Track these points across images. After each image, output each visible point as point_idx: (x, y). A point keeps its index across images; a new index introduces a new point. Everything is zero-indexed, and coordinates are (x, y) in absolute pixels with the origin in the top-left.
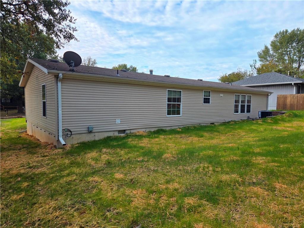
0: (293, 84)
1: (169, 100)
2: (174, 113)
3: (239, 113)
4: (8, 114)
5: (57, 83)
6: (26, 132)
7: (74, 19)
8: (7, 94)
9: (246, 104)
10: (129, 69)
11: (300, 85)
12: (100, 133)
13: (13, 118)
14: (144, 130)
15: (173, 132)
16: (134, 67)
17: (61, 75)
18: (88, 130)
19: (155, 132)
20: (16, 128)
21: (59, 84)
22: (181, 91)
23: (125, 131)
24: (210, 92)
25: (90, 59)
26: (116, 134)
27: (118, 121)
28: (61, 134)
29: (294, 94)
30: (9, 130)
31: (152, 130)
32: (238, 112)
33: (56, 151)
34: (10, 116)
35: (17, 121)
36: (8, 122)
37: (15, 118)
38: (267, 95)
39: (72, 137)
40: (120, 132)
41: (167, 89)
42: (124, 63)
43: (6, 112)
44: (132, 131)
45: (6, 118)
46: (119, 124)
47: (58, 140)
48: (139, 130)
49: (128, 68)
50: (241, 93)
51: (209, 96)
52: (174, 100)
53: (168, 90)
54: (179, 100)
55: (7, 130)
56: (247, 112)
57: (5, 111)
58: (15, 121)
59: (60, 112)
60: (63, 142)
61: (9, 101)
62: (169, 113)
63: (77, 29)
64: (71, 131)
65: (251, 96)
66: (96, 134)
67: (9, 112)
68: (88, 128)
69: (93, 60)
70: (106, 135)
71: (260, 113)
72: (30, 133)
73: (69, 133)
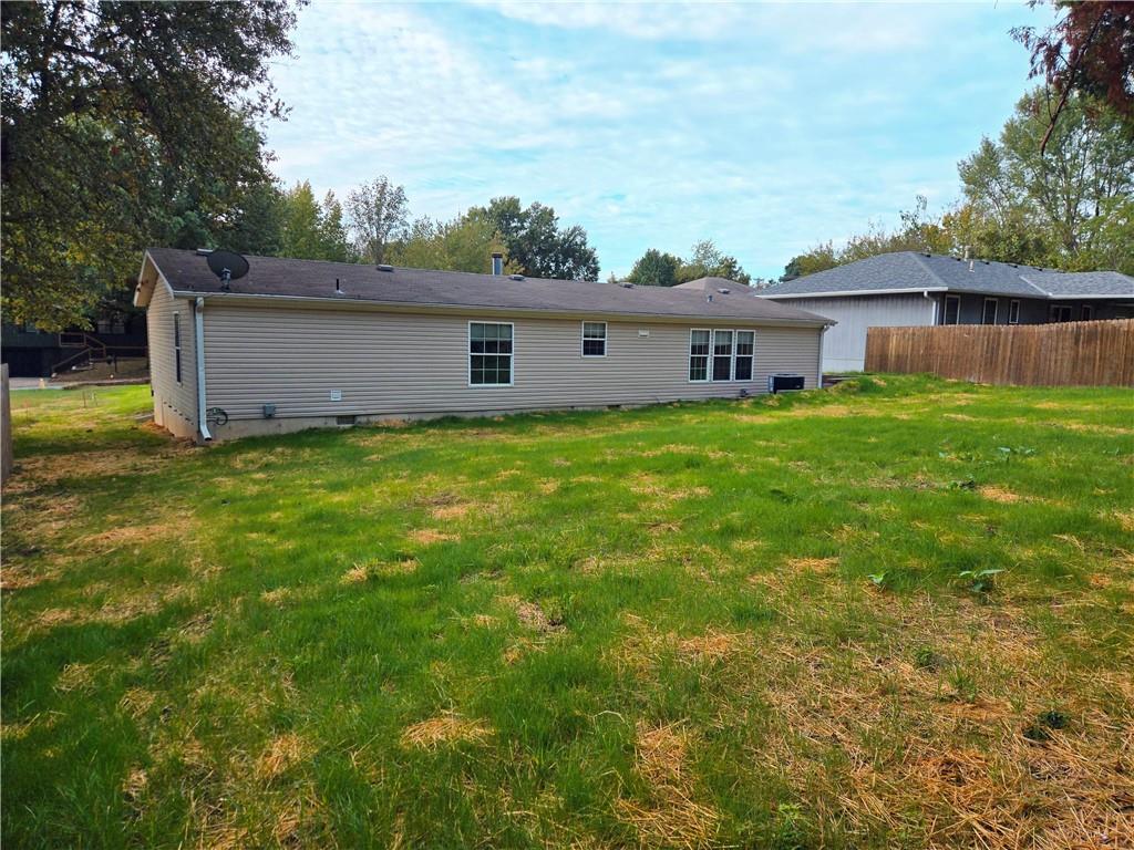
0: (925, 294)
1: (475, 346)
2: (490, 379)
3: (707, 381)
4: (119, 370)
5: (195, 315)
6: (153, 418)
7: (284, 108)
8: (113, 308)
9: (734, 356)
10: (527, 214)
11: (959, 297)
12: (292, 420)
13: (132, 384)
14: (406, 417)
15: (482, 422)
16: (546, 208)
17: (200, 301)
18: (264, 413)
19: (431, 424)
20: (131, 411)
21: (199, 317)
22: (511, 326)
23: (354, 416)
24: (604, 325)
25: (384, 186)
26: (333, 423)
27: (336, 395)
28: (203, 418)
29: (933, 324)
30: (113, 416)
31: (428, 418)
32: (704, 378)
33: (192, 450)
34: (122, 378)
35: (139, 391)
36: (114, 395)
37: (138, 383)
38: (819, 328)
39: (228, 425)
40: (341, 419)
41: (470, 322)
42: (511, 196)
43: (113, 364)
44: (372, 419)
45: (112, 384)
46: (337, 401)
47: (199, 431)
48: (390, 417)
49: (522, 211)
50: (713, 326)
51: (604, 337)
52: (491, 346)
53: (472, 324)
54: (507, 346)
55: (109, 416)
56: (738, 377)
57: (109, 362)
58: (134, 392)
59: (202, 374)
60: (206, 434)
61: (122, 330)
62: (476, 378)
63: (276, 155)
64: (225, 414)
65: (753, 333)
66: (284, 423)
67: (120, 364)
68: (264, 408)
69: (394, 189)
70: (307, 424)
71: (771, 381)
72: (159, 421)
73: (223, 417)
